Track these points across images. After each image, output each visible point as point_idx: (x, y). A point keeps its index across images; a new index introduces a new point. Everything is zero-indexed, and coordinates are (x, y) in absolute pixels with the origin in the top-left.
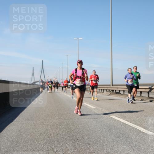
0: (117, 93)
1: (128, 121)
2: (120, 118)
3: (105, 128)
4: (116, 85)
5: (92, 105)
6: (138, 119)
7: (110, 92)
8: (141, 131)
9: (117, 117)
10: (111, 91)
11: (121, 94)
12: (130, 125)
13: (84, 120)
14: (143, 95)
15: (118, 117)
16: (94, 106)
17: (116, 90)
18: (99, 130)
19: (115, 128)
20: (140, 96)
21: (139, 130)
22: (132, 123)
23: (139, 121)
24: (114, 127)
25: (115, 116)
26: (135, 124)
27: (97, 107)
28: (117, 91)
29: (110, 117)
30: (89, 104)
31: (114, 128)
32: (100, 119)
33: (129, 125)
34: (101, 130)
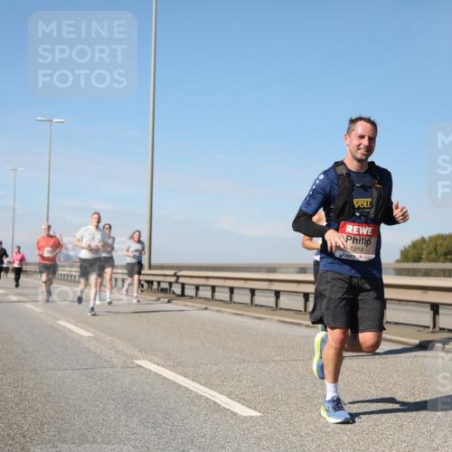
0: (164, 290)
1: (185, 375)
2: (163, 366)
3: (113, 400)
4: (162, 267)
5: (83, 328)
6: (215, 368)
7: (142, 286)
8: (219, 406)
9: (154, 363)
10: (146, 285)
11: (174, 293)
12: (191, 388)
13: (53, 372)
14: (236, 298)
15: (158, 365)
16: (88, 331)
17: (159, 283)
18: (97, 406)
19: (147, 398)
20: (228, 300)
21: (215, 403)
22: (197, 381)
23: (219, 377)
24: (144, 394)
25: (150, 361)
26: (205, 385)
27: (98, 333)
28: (164, 286)
29: (133, 363)
30: (74, 324)
31: (141, 397)
32: (104, 370)
33: (188, 389)
34: (101, 406)
